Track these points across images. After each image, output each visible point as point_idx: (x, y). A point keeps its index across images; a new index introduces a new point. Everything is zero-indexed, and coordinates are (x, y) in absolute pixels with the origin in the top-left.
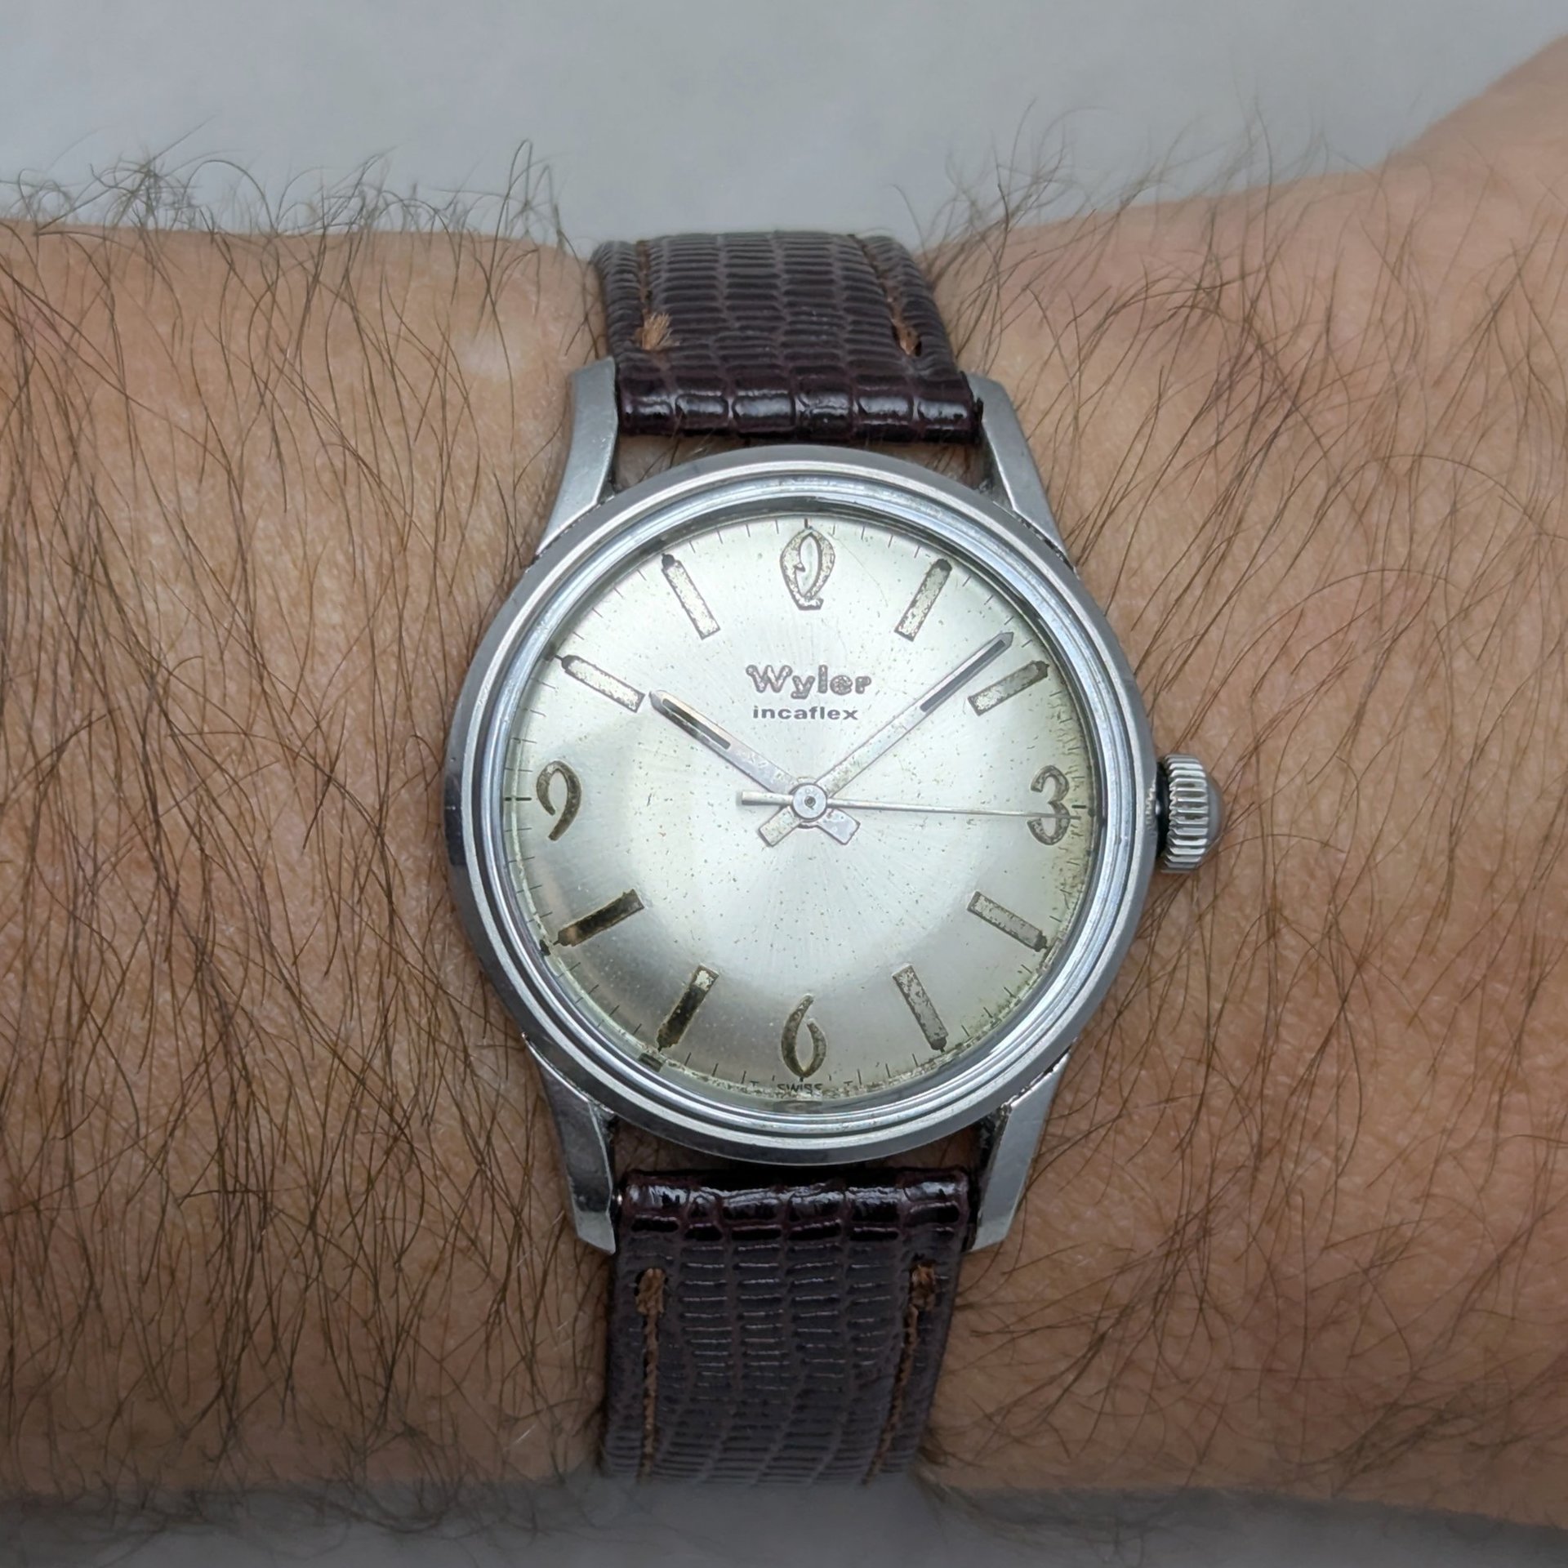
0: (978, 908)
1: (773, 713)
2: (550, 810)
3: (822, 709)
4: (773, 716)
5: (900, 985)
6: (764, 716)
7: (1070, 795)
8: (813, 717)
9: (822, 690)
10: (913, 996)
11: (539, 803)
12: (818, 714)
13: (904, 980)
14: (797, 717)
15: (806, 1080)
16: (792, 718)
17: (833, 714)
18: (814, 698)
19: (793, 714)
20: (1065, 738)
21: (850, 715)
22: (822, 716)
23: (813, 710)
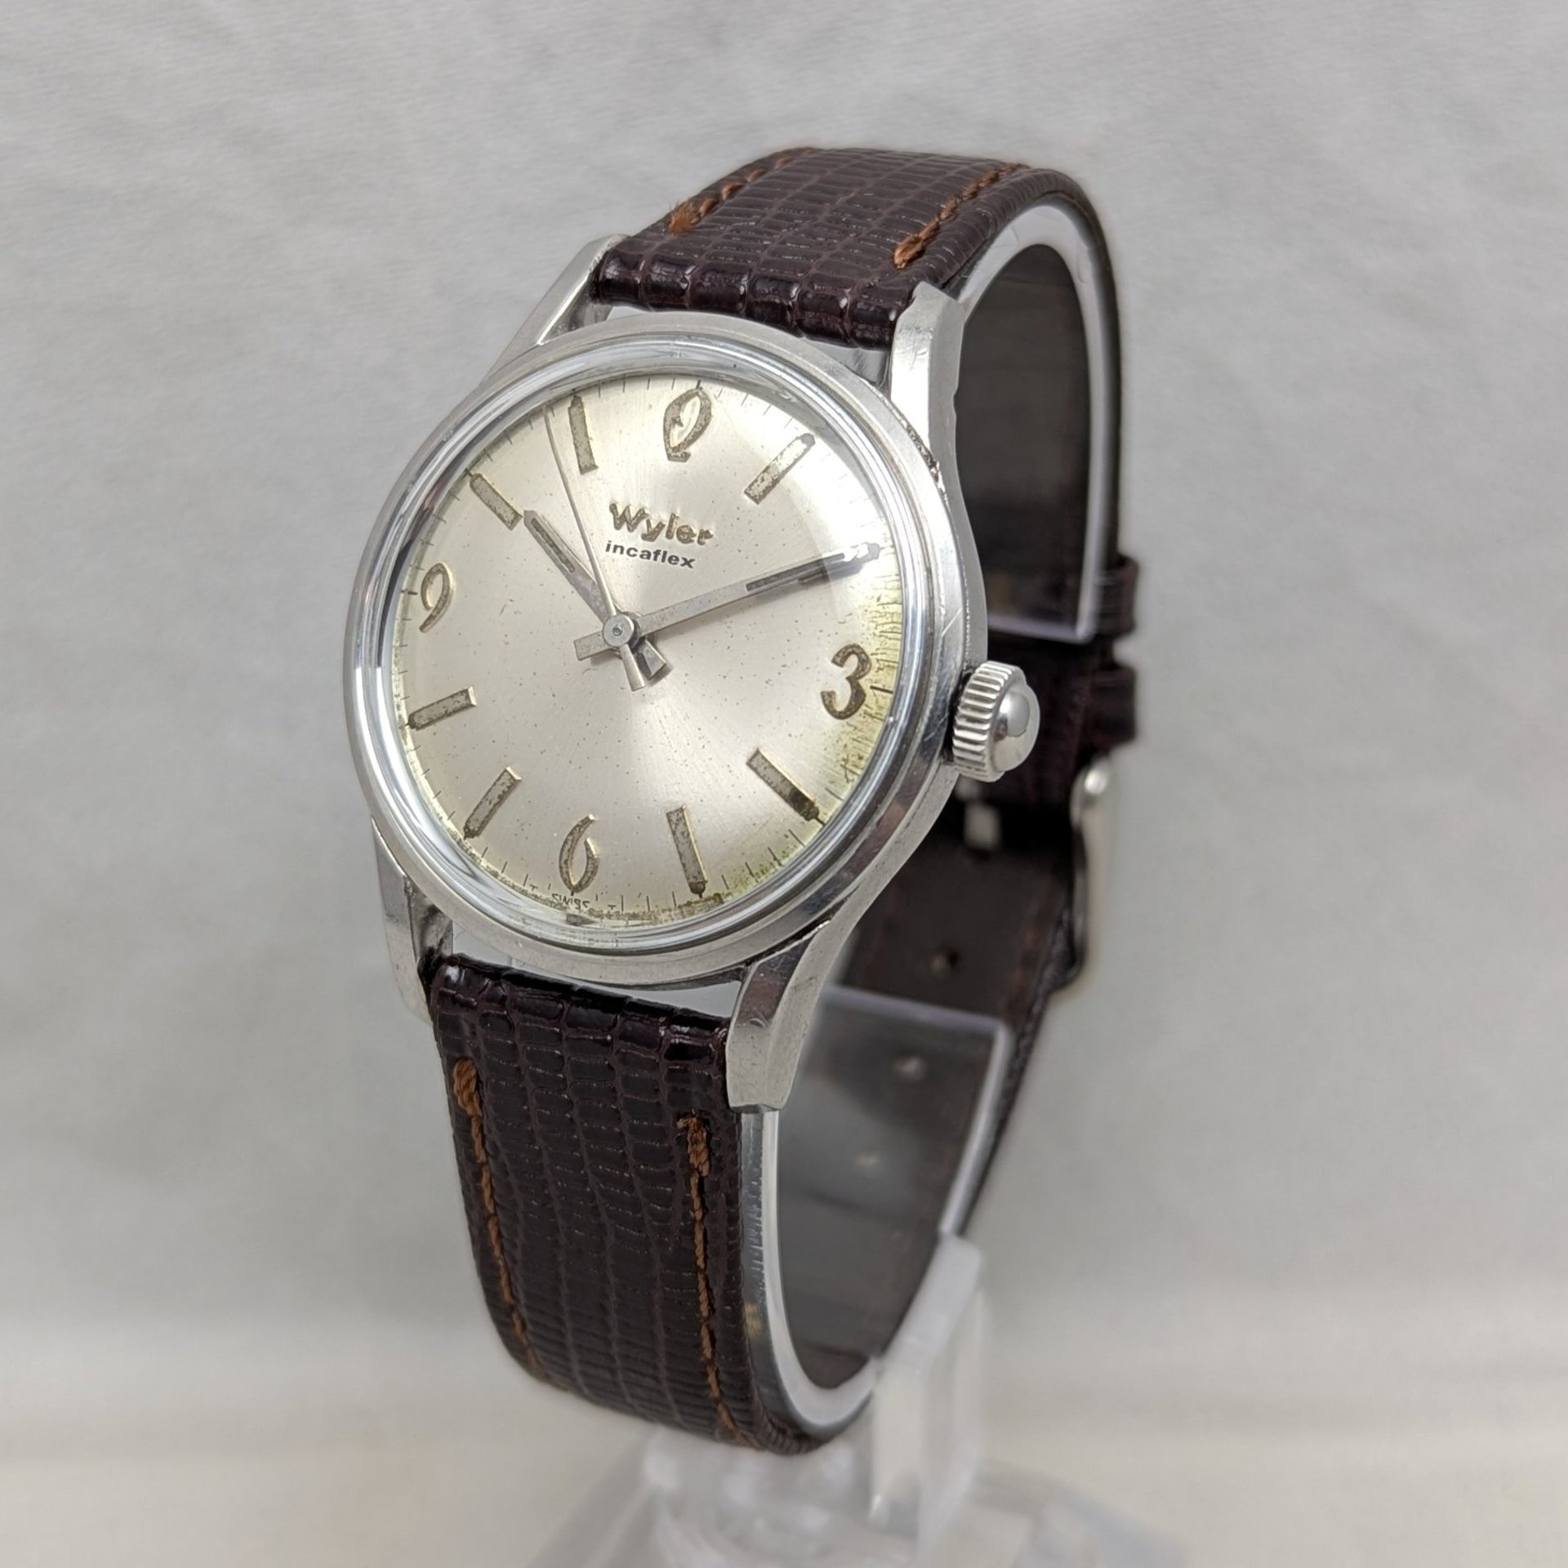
0: (754, 763)
1: (622, 548)
2: (426, 607)
3: (665, 553)
4: (622, 552)
5: (670, 821)
6: (615, 551)
7: (871, 675)
8: (655, 559)
9: (669, 536)
10: (678, 834)
11: (420, 598)
12: (660, 557)
13: (674, 818)
14: (642, 556)
15: (576, 896)
16: (638, 557)
17: (673, 560)
18: (662, 542)
19: (639, 553)
20: (881, 620)
21: (687, 563)
22: (663, 560)
23: (657, 553)
